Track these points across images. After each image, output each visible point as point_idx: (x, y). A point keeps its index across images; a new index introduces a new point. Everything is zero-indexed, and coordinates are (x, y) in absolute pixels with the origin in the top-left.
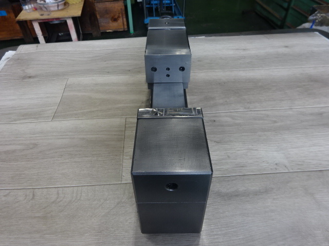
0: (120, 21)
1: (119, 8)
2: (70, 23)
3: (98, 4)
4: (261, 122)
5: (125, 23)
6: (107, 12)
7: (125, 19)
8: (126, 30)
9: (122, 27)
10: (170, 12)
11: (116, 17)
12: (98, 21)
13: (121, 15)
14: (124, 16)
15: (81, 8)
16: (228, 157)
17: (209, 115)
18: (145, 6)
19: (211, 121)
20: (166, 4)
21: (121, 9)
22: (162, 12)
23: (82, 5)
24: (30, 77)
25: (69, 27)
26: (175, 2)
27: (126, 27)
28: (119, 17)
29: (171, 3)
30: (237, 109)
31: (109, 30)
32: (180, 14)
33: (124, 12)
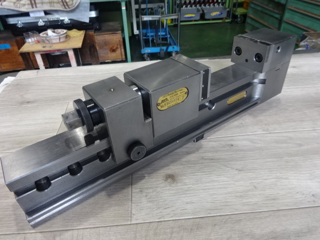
0: (118, 51)
1: (118, 40)
2: (71, 54)
3: (98, 36)
4: (285, 145)
5: (123, 54)
6: (106, 43)
7: (123, 50)
8: (124, 59)
9: (120, 57)
10: (165, 42)
11: (115, 48)
12: (97, 52)
13: (119, 47)
14: (122, 47)
15: (82, 41)
16: (255, 187)
17: (224, 139)
18: (142, 38)
19: (228, 145)
20: (162, 36)
21: (119, 41)
22: (158, 42)
23: (83, 38)
24: (28, 102)
25: (70, 58)
26: (169, 34)
27: (124, 57)
28: (117, 48)
29: (166, 35)
30: (255, 132)
31: (108, 60)
32: (175, 44)
33: (122, 44)
